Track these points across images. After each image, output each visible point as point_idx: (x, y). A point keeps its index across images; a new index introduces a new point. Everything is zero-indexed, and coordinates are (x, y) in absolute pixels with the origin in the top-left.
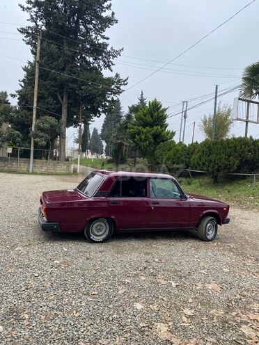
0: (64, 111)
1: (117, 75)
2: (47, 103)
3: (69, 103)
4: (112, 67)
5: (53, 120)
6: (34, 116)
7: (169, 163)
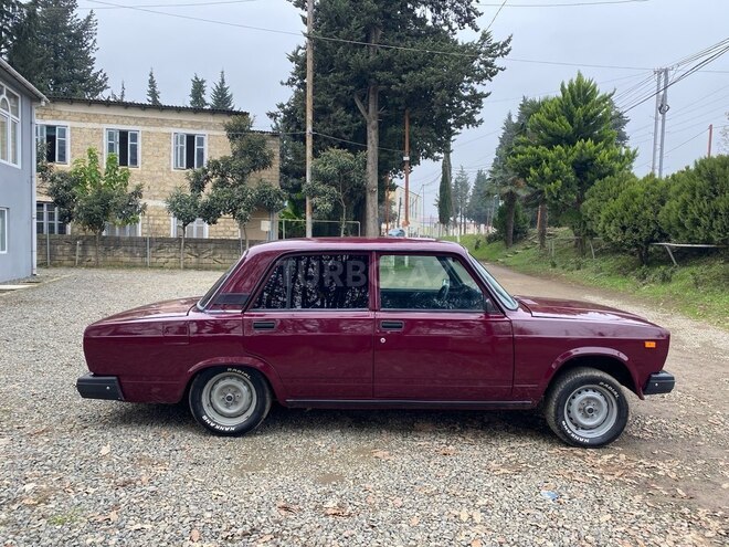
0: (372, 135)
1: (485, 37)
2: (335, 121)
3: (380, 116)
4: (478, 21)
5: (344, 157)
6: (309, 152)
7: (612, 228)
